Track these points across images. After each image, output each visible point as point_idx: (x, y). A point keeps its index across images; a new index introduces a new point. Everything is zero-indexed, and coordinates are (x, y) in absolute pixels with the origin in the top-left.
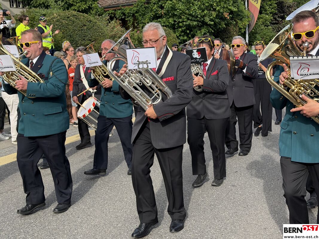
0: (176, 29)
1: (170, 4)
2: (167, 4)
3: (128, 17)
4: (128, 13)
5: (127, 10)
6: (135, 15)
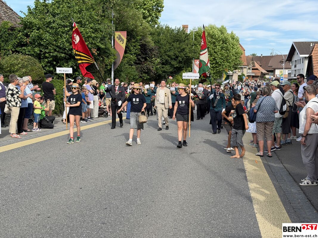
0: (42, 59)
1: (37, 33)
2: (33, 33)
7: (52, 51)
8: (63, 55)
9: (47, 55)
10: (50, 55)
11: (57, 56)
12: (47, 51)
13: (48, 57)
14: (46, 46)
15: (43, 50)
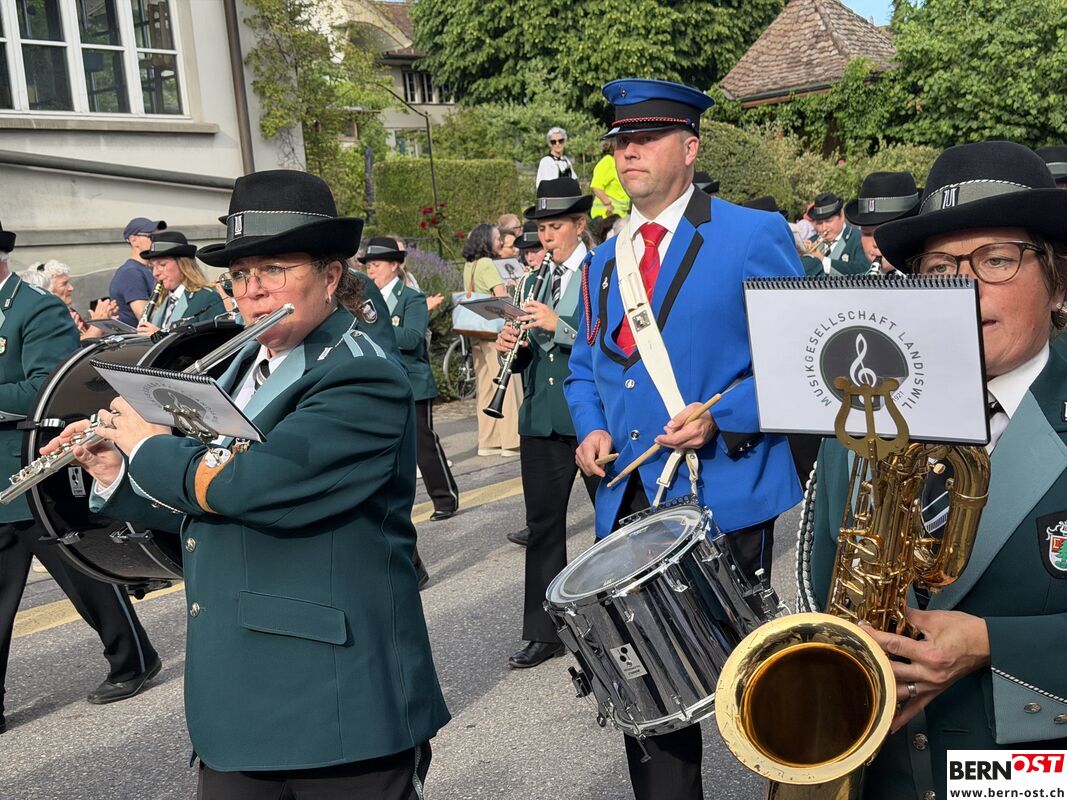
3: (813, 123)
4: (815, 112)
5: (811, 102)
6: (835, 115)
7: (989, 124)
8: (1020, 131)
12: (974, 125)
14: (972, 112)
15: (962, 125)
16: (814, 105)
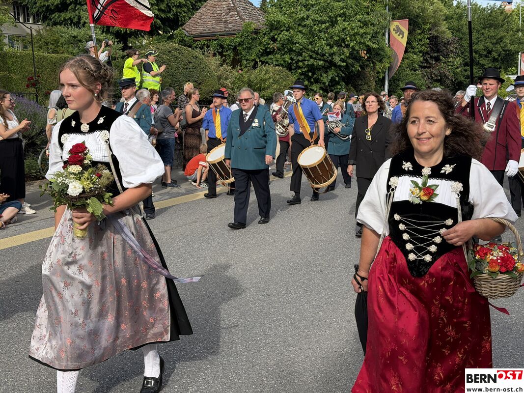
0: (293, 70)
1: (286, 35)
2: (281, 36)
3: (227, 51)
4: (228, 45)
5: (227, 41)
6: (238, 48)
7: (307, 58)
8: (321, 63)
9: (300, 64)
10: (304, 64)
11: (313, 65)
12: (300, 58)
13: (302, 67)
14: (299, 52)
15: (295, 58)
16: (228, 42)
